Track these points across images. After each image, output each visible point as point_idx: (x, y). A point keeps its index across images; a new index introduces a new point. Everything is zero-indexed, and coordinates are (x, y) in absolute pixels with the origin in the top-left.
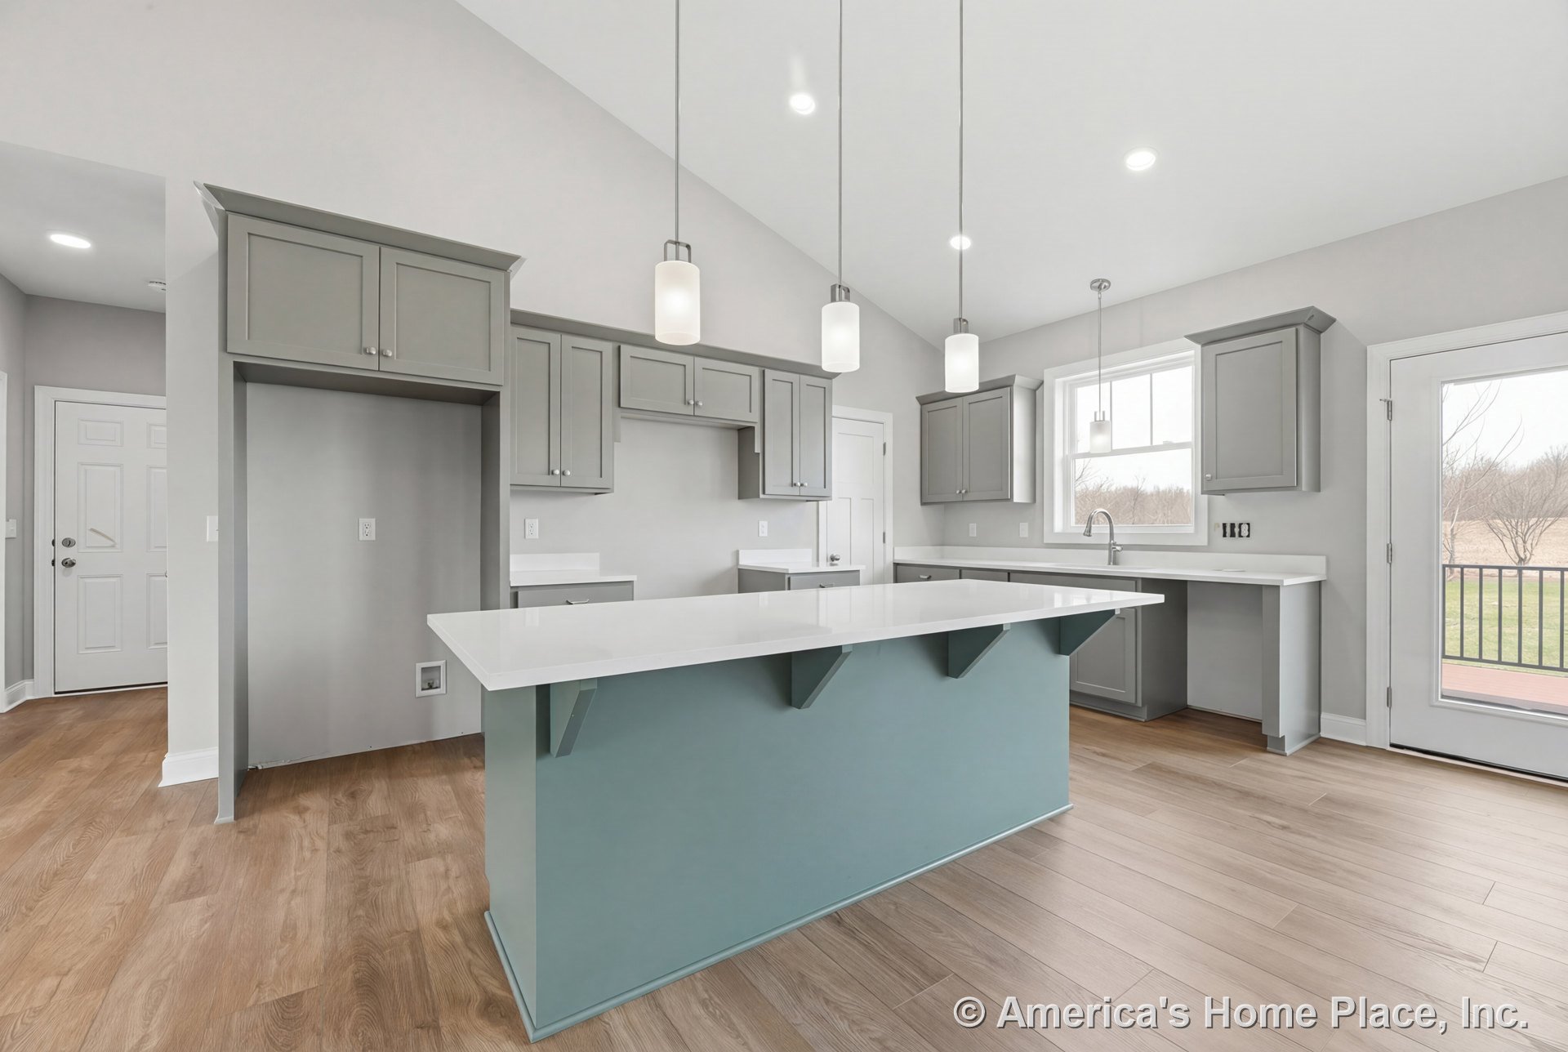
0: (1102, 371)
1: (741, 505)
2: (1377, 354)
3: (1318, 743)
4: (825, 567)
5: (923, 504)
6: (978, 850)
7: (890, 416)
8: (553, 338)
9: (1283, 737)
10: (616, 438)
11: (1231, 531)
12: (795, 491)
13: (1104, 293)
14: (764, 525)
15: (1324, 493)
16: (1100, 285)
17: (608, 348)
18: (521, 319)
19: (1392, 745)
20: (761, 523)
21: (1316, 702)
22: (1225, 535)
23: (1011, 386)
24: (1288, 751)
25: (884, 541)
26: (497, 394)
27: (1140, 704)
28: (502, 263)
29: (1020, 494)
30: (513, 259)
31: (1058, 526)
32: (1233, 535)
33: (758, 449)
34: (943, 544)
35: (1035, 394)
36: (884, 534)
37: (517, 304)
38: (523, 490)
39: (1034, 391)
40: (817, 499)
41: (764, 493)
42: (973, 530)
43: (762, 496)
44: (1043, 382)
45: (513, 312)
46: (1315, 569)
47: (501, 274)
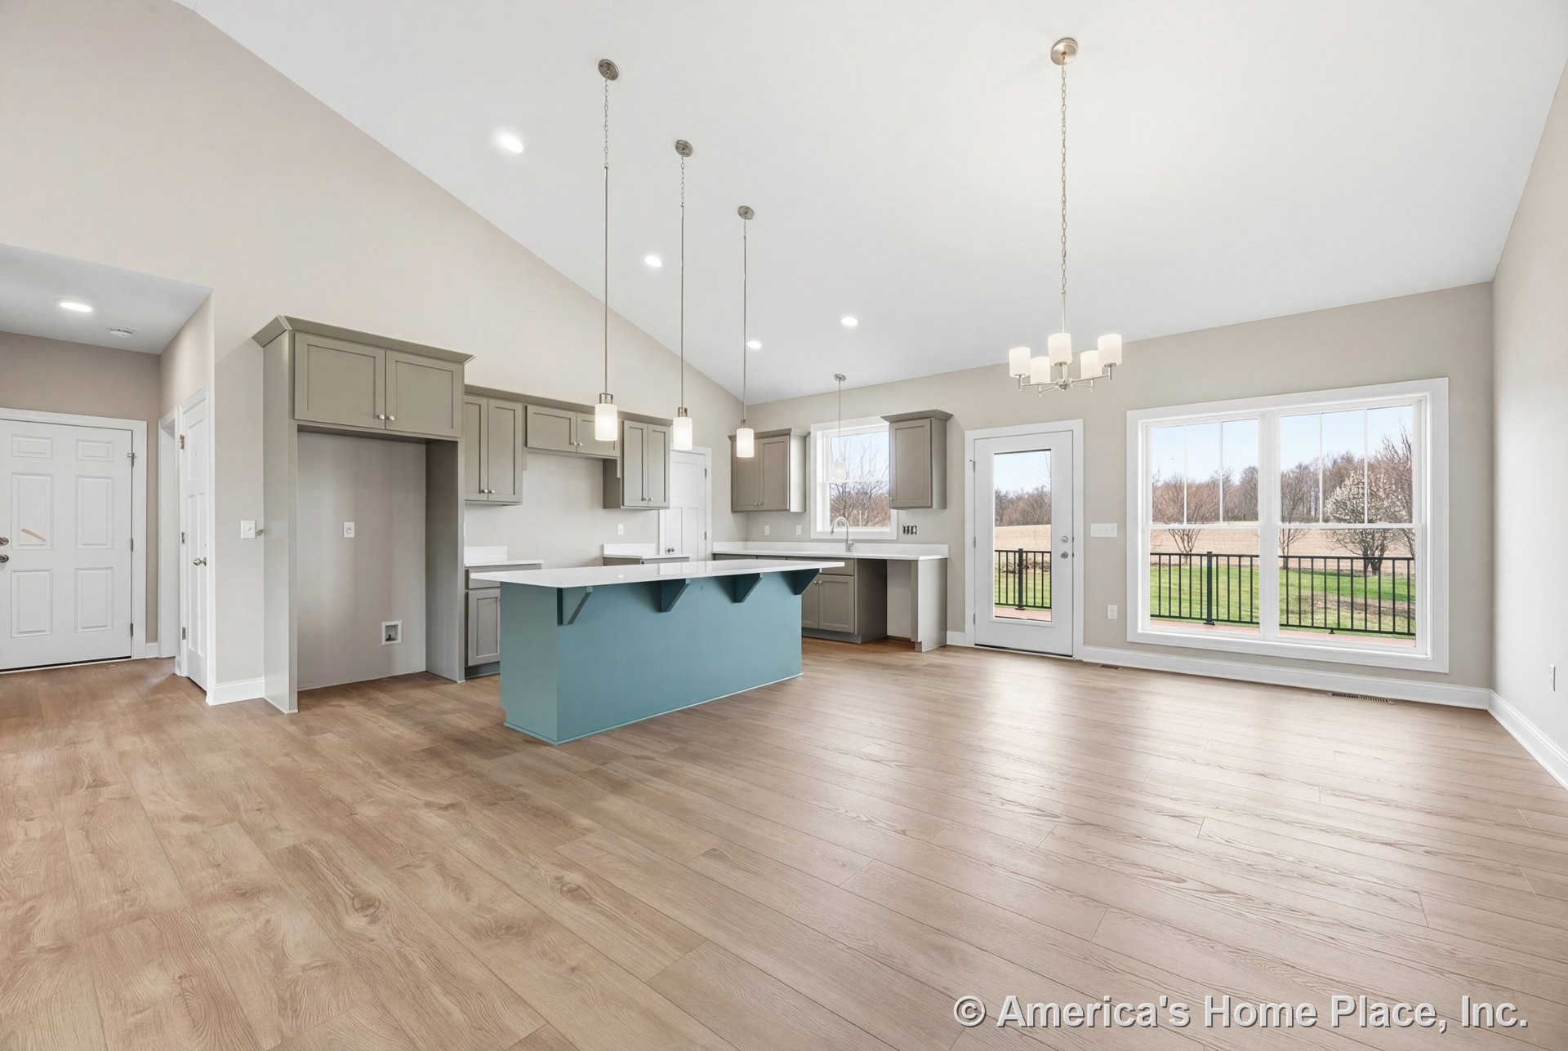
0: (841, 429)
1: (602, 514)
2: (970, 435)
3: (943, 646)
4: (663, 555)
5: (733, 511)
6: (752, 690)
7: (710, 449)
8: (483, 401)
9: (921, 643)
10: (524, 468)
11: (908, 530)
12: (644, 504)
13: (842, 382)
14: (621, 526)
15: (948, 510)
16: (840, 378)
17: (519, 407)
18: (472, 391)
19: (976, 645)
20: (619, 525)
21: (943, 625)
22: (904, 532)
23: (789, 434)
24: (923, 651)
25: (705, 538)
26: (456, 442)
27: (856, 633)
28: (461, 359)
29: (795, 506)
30: (467, 357)
31: (819, 528)
32: (908, 532)
33: (619, 476)
34: (747, 540)
35: (805, 439)
36: (705, 533)
37: (468, 381)
38: (471, 504)
39: (805, 438)
40: (658, 508)
41: (623, 505)
42: (767, 530)
43: (622, 507)
44: (809, 433)
45: (467, 387)
46: (943, 551)
47: (461, 366)
